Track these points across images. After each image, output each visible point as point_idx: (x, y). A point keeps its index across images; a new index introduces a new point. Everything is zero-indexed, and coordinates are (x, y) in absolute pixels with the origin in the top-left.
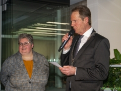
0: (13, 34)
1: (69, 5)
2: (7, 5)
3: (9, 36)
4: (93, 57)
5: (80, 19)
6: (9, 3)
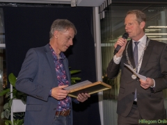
2: (106, 13)
3: (109, 45)
5: (136, 22)
6: (107, 9)
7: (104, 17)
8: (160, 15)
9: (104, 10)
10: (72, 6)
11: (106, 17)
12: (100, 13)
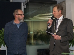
0: (29, 19)
1: (56, 4)
2: (26, 5)
4: (66, 29)
5: (57, 11)
6: (27, 4)
7: (25, 7)
8: (50, 8)
9: (26, 4)
10: (11, 1)
11: (26, 7)
12: (24, 5)
